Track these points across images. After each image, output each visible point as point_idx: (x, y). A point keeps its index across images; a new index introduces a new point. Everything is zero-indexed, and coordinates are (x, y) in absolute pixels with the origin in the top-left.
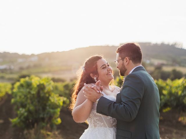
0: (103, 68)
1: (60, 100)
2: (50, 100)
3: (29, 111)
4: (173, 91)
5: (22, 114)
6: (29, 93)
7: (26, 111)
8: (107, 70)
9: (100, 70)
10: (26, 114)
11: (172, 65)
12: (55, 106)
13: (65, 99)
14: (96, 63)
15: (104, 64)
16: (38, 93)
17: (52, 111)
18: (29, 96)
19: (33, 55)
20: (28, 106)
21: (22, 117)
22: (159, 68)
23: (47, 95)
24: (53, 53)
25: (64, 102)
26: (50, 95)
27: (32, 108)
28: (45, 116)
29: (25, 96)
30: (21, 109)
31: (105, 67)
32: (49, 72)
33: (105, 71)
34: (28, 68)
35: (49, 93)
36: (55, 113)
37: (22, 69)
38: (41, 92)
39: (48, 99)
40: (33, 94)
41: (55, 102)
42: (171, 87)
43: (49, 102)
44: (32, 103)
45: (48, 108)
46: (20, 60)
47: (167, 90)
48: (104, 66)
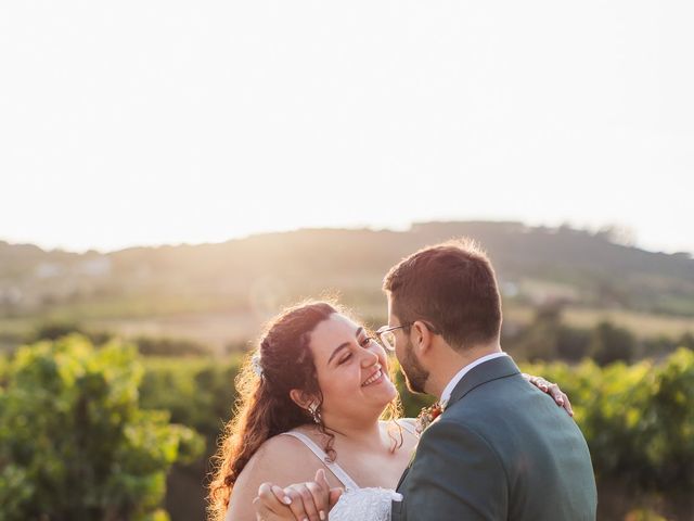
0: (341, 362)
1: (166, 438)
2: (126, 440)
3: (43, 481)
4: (609, 410)
5: (15, 492)
6: (48, 405)
7: (29, 480)
8: (362, 368)
9: (327, 374)
10: (28, 491)
11: (598, 305)
12: (144, 465)
13: (188, 434)
14: (307, 341)
15: (345, 341)
16: (81, 408)
17: (130, 482)
18: (42, 420)
19: (92, 255)
20: (38, 460)
21: (14, 505)
22: (549, 313)
23: (115, 419)
24: (165, 248)
25: (183, 448)
26: (125, 419)
27: (54, 467)
28: (105, 502)
29: (31, 418)
30: (10, 470)
31: (350, 356)
32: (151, 316)
33: (352, 373)
34: (75, 298)
35: (123, 410)
36: (142, 491)
37: (49, 302)
38: (92, 407)
39: (117, 434)
40: (62, 415)
41: (148, 446)
42: (600, 396)
43: (123, 448)
44: (57, 446)
45: (117, 468)
46: (45, 270)
47: (583, 405)
48: (345, 350)
